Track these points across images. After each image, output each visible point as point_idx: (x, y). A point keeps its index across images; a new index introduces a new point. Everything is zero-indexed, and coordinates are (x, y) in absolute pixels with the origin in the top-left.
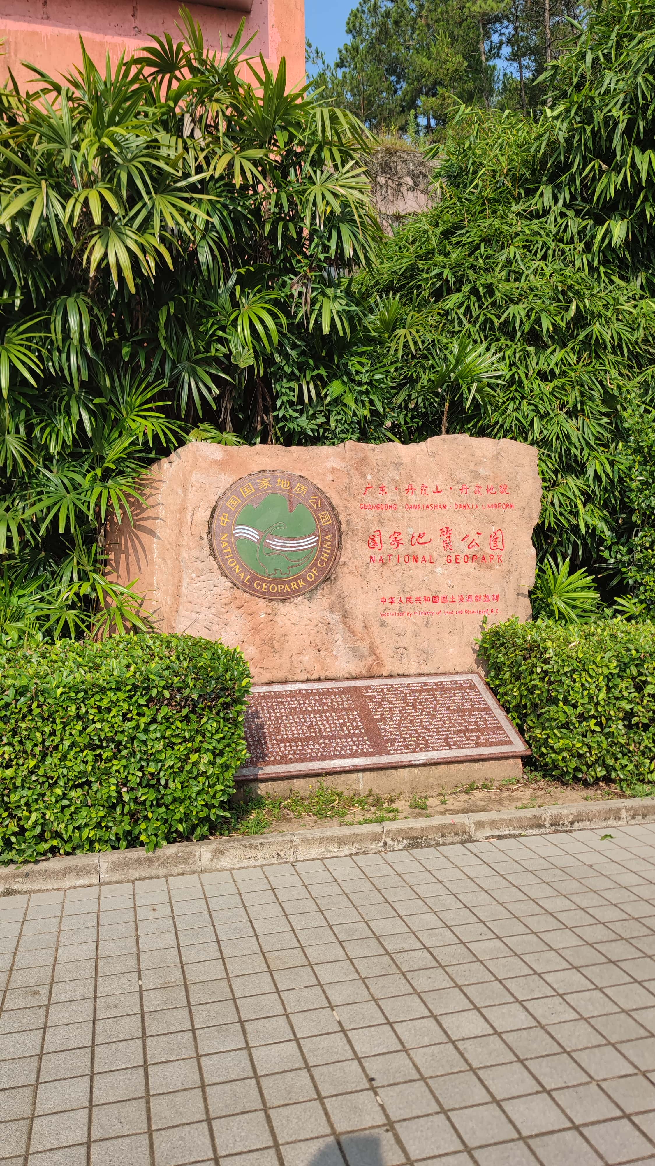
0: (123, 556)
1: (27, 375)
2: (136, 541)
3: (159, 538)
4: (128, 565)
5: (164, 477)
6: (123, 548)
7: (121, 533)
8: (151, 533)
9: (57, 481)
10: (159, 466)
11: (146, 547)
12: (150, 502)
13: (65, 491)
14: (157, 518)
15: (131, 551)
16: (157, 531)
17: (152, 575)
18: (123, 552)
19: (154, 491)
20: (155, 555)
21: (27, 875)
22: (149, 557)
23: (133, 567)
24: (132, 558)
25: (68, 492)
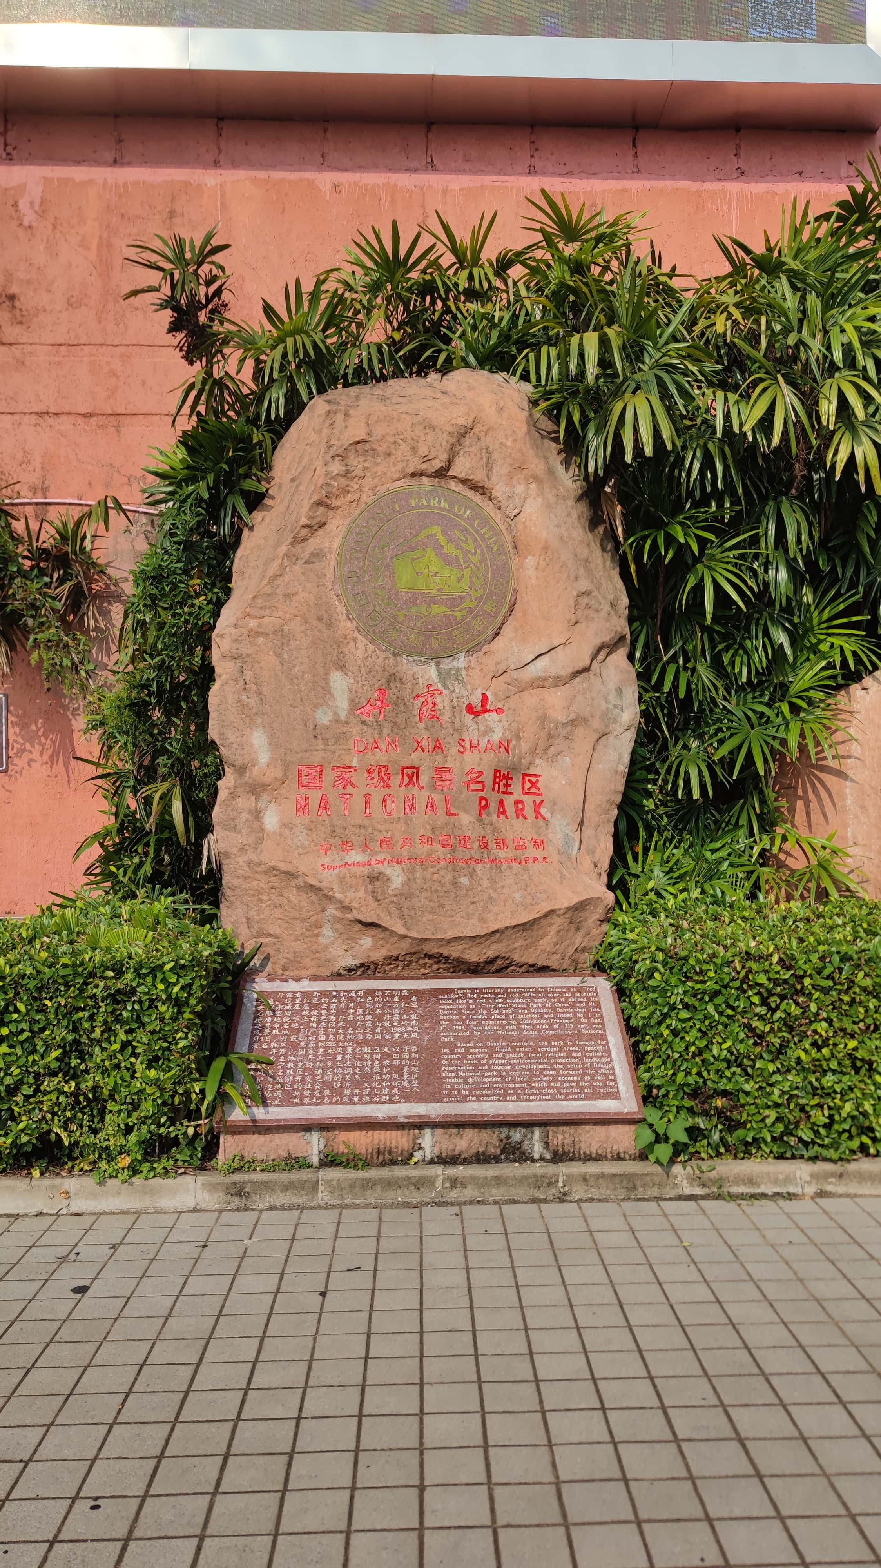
0: (800, 804)
1: (735, 596)
2: (818, 785)
3: (852, 781)
4: (808, 814)
5: (855, 707)
6: (800, 792)
7: (797, 774)
8: (840, 774)
9: (740, 715)
10: (848, 693)
11: (833, 792)
12: (838, 737)
13: (749, 727)
14: (849, 757)
15: (811, 796)
16: (850, 773)
17: (845, 826)
18: (801, 798)
19: (842, 725)
20: (849, 802)
21: (841, 1176)
22: (839, 804)
23: (816, 817)
24: (814, 805)
25: (752, 727)
